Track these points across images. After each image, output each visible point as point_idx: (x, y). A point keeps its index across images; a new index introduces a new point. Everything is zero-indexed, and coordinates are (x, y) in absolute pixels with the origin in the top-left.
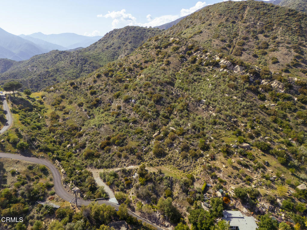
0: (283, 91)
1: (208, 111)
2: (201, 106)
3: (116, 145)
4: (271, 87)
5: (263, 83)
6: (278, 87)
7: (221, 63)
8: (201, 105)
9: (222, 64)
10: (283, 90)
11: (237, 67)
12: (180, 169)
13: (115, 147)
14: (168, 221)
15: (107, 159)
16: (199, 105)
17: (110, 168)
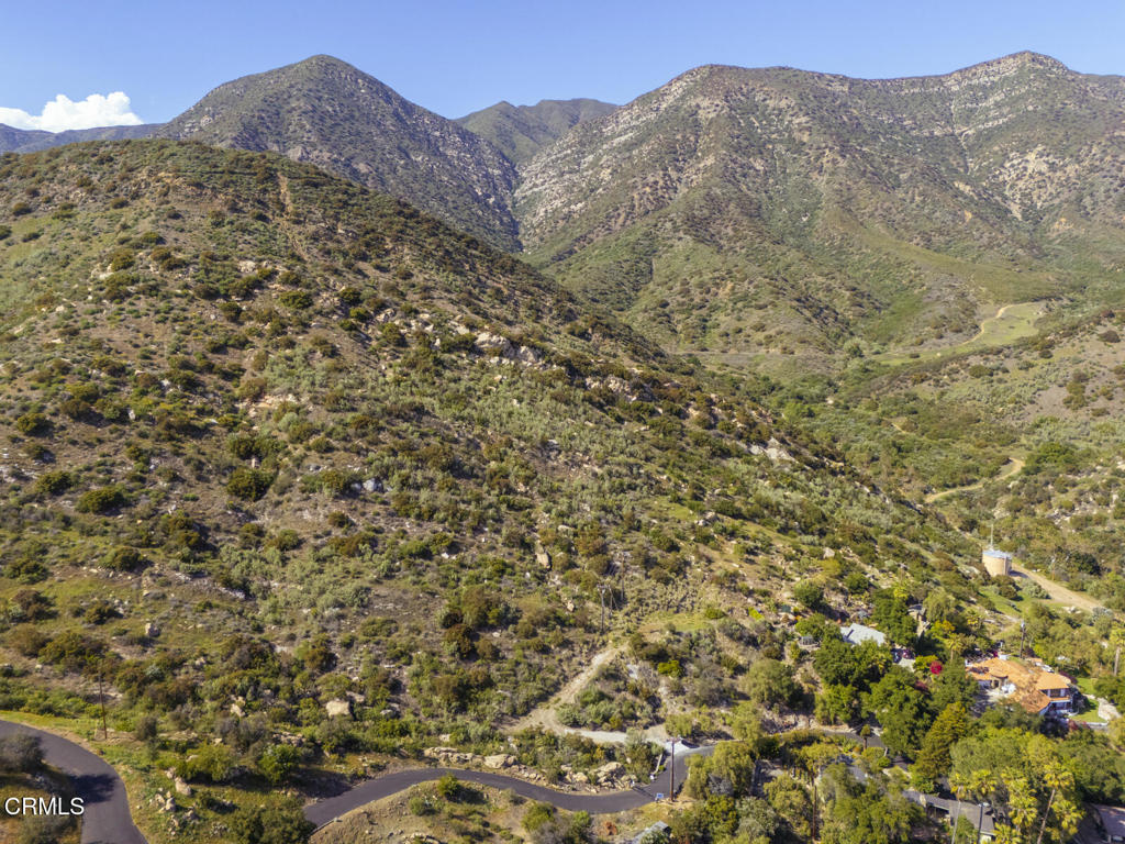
0: (635, 398)
1: (580, 466)
2: (556, 459)
3: (493, 628)
4: (611, 391)
5: (590, 385)
6: (623, 390)
7: (483, 343)
8: (553, 454)
9: (487, 345)
10: (633, 395)
11: (526, 352)
12: (677, 612)
13: (496, 634)
14: (788, 713)
15: (515, 675)
16: (549, 457)
17: (552, 694)
